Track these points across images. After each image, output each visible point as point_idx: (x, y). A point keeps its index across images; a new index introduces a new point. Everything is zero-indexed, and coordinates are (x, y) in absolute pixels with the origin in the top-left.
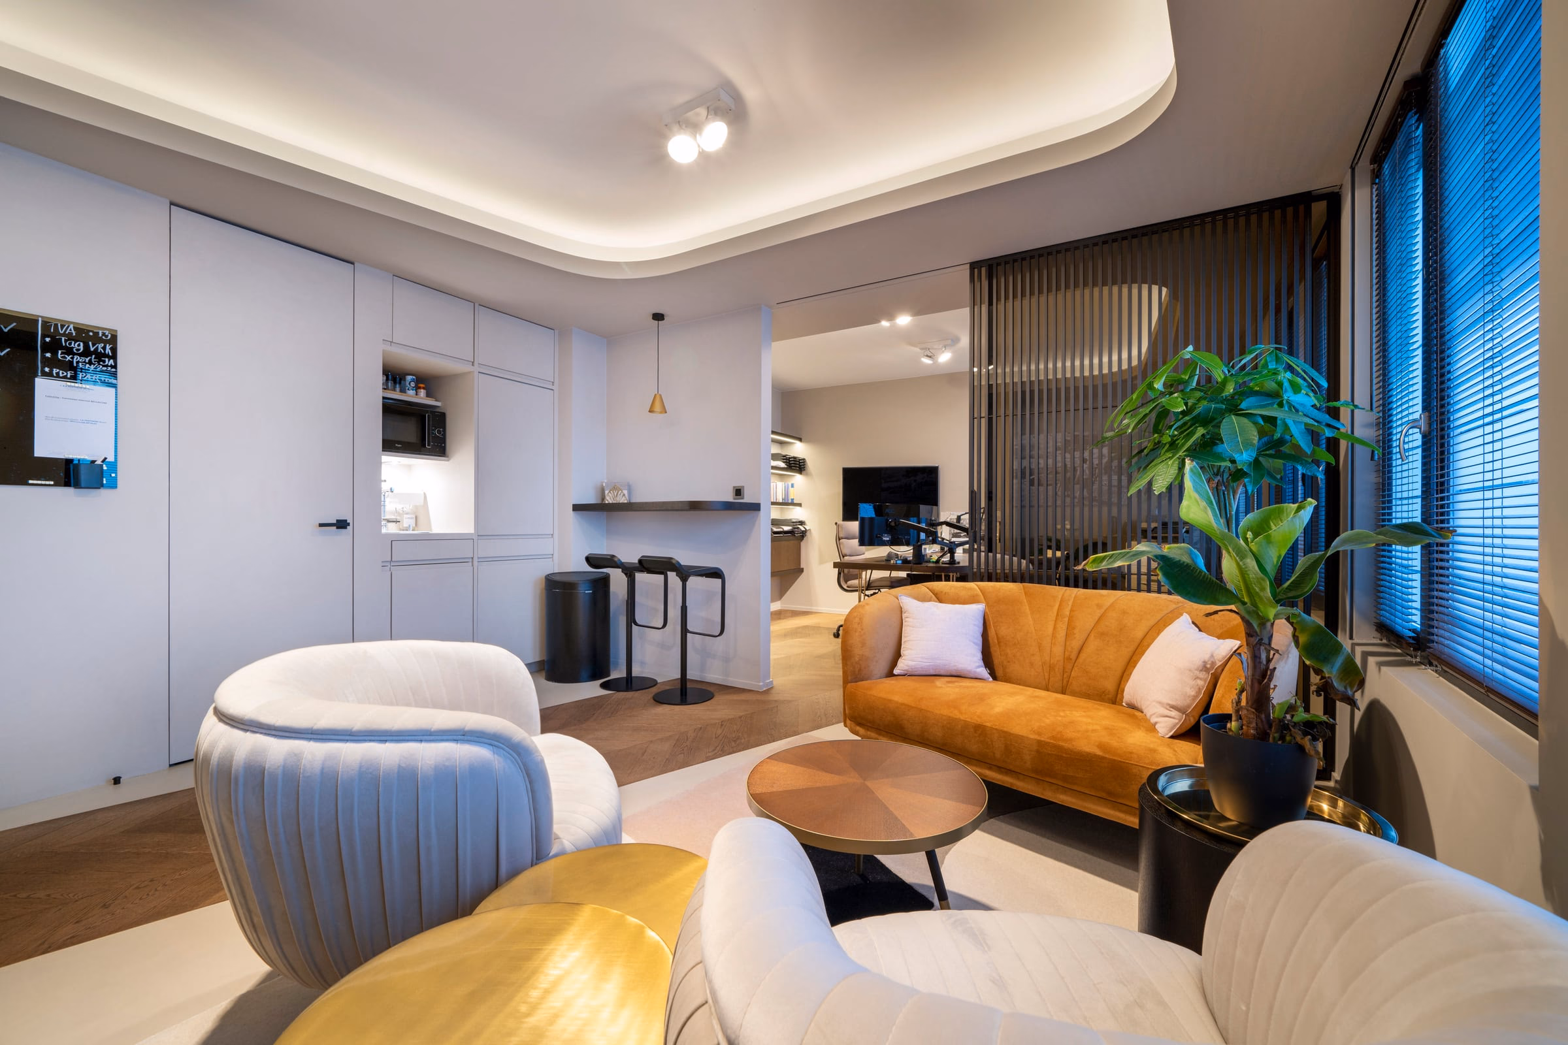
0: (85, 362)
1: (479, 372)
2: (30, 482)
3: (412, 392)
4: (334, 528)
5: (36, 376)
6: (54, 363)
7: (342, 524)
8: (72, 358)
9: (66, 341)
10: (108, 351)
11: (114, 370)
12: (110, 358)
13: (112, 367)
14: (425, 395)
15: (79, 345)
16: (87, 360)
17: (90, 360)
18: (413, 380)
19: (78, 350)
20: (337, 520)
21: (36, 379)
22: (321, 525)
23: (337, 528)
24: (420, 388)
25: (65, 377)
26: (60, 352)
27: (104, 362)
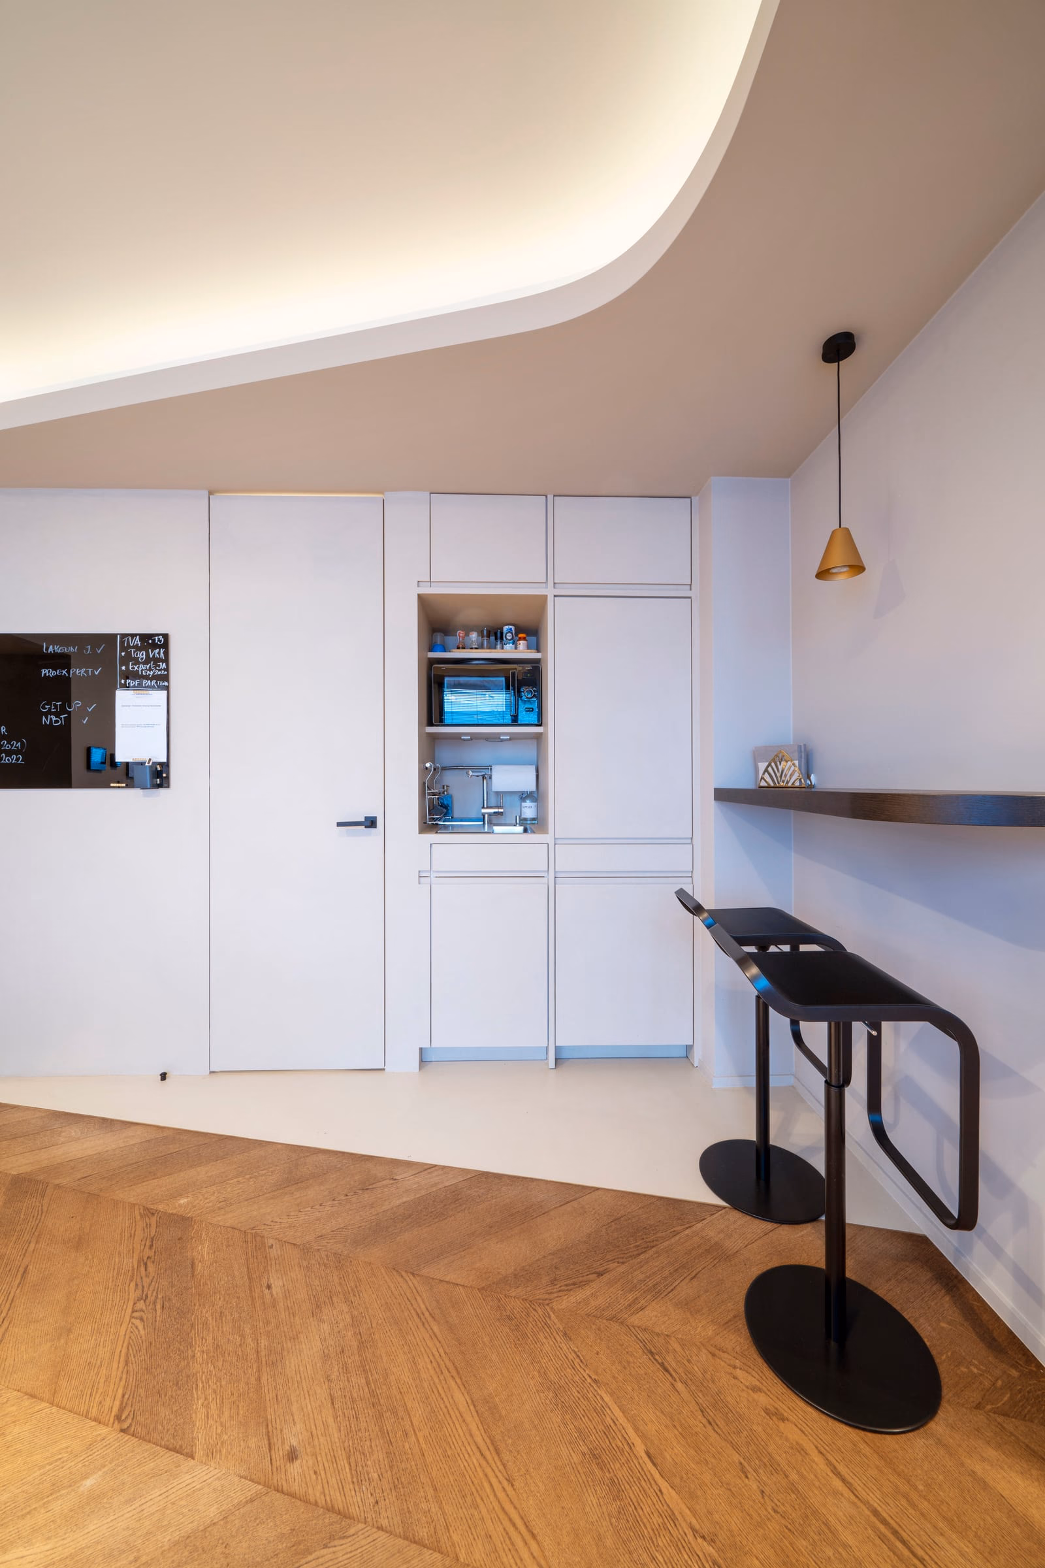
0: (146, 669)
1: (555, 596)
2: (112, 785)
3: (509, 647)
4: (363, 827)
5: (116, 689)
6: (127, 675)
7: (371, 823)
8: (138, 668)
9: (134, 652)
10: (162, 655)
11: (166, 673)
12: (163, 661)
13: (165, 670)
14: (525, 647)
15: (142, 655)
16: (148, 666)
17: (150, 667)
18: (510, 631)
19: (142, 659)
20: (365, 817)
21: (117, 691)
22: (340, 824)
23: (366, 827)
24: (520, 639)
25: (134, 686)
26: (131, 663)
27: (159, 666)
